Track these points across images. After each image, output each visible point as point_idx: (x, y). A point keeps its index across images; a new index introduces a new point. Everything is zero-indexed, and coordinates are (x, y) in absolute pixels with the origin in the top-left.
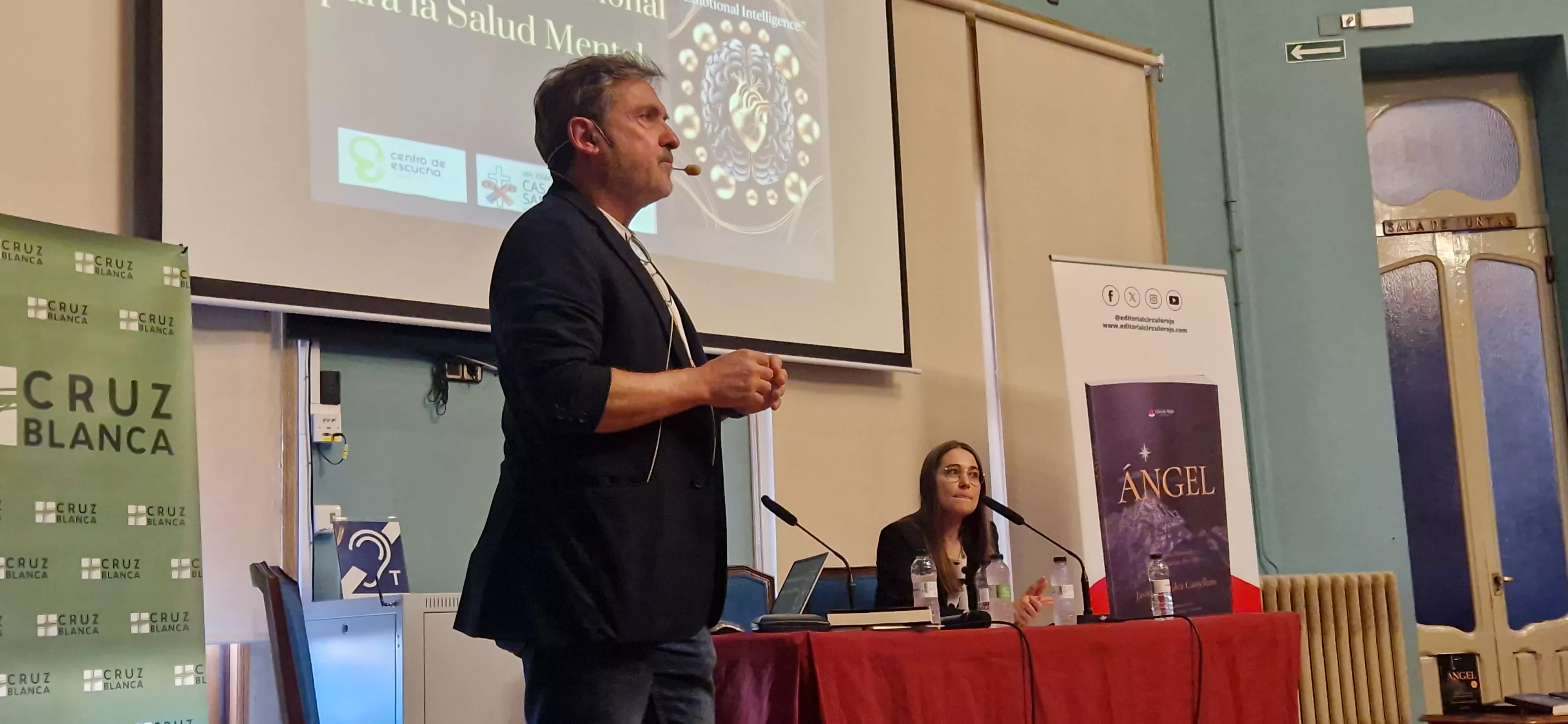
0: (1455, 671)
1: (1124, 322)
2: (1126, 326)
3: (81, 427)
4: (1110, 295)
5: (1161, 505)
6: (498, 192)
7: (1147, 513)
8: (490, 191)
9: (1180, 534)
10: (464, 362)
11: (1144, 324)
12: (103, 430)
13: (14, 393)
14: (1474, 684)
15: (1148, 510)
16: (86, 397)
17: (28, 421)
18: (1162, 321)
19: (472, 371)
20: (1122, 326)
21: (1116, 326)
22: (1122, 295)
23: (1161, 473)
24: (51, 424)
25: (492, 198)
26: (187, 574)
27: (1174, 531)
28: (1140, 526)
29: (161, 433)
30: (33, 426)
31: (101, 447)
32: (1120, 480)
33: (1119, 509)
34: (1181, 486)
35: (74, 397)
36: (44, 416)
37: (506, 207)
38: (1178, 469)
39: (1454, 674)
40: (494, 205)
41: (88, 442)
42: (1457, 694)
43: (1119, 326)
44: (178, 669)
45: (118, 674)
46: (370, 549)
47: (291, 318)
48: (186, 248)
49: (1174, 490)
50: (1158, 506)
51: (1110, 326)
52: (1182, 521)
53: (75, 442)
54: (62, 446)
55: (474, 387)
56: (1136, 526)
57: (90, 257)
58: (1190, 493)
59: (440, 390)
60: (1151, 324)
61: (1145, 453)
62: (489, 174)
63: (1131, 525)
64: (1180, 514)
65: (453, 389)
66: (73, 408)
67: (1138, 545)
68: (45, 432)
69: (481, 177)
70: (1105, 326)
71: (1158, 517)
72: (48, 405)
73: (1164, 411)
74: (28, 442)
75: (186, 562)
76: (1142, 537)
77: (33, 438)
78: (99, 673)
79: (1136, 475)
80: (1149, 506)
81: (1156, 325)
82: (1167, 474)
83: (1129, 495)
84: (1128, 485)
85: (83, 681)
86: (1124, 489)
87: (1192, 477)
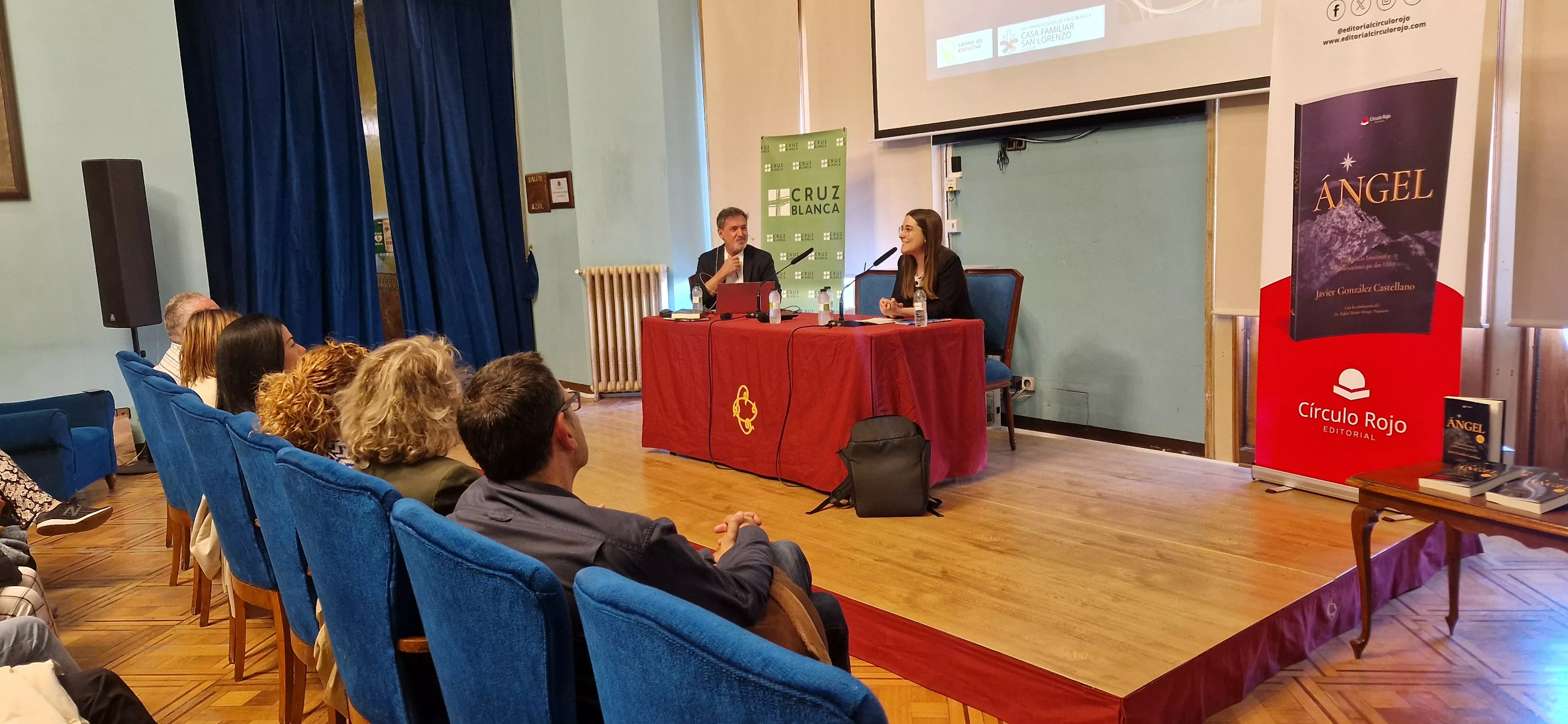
1: (1344, 35)
2: (1347, 39)
3: (809, 206)
4: (1336, 10)
5: (1360, 212)
6: (1009, 45)
7: (1339, 220)
8: (1005, 46)
9: (1376, 239)
11: (1372, 30)
12: (815, 206)
13: (789, 198)
14: (1480, 439)
15: (1342, 217)
16: (810, 195)
18: (1393, 21)
20: (1343, 39)
21: (1337, 41)
22: (1348, 8)
23: (1365, 181)
24: (800, 207)
25: (1005, 51)
26: (841, 258)
27: (1370, 237)
28: (1329, 232)
29: (835, 205)
31: (815, 213)
32: (1317, 191)
33: (1313, 217)
34: (1385, 192)
36: (798, 204)
37: (1012, 53)
38: (1386, 175)
40: (1007, 54)
41: (811, 211)
42: (1457, 444)
43: (1340, 40)
47: (933, 136)
50: (1356, 212)
51: (1331, 42)
52: (1381, 226)
56: (1326, 231)
57: (812, 142)
58: (1395, 198)
59: (1003, 159)
60: (1378, 28)
61: (1348, 162)
62: (1004, 37)
63: (1321, 231)
64: (1380, 219)
65: (1009, 154)
67: (1326, 249)
68: (798, 210)
69: (1000, 39)
70: (1325, 43)
71: (1354, 223)
72: (799, 200)
73: (1380, 118)
75: (841, 253)
76: (1331, 242)
77: (794, 212)
79: (1334, 183)
80: (1343, 213)
81: (1385, 27)
82: (1373, 180)
83: (1325, 205)
84: (1324, 194)
86: (1320, 198)
87: (1401, 182)
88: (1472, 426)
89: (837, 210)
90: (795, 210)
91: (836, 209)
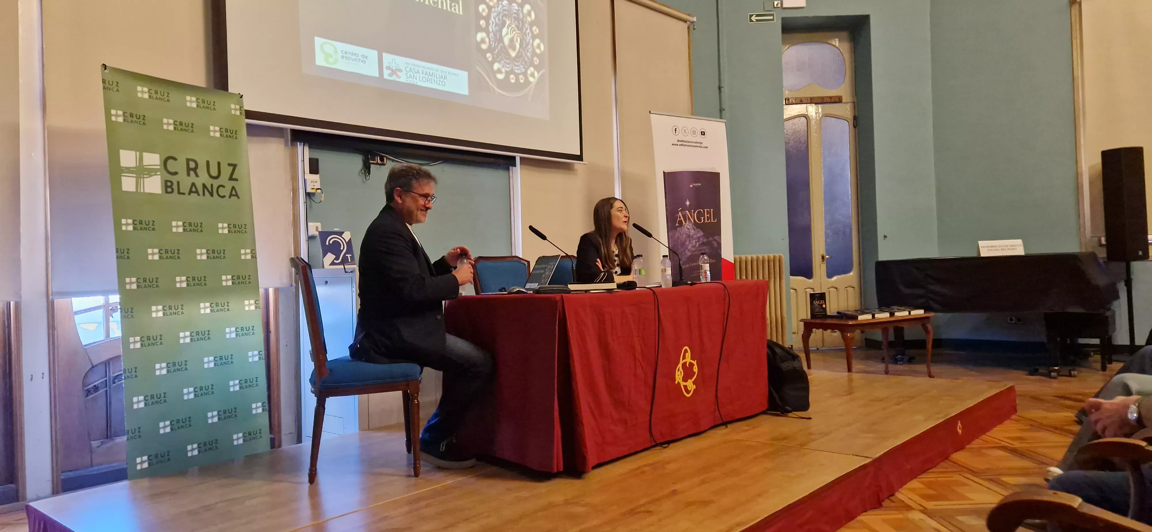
0: (816, 300)
1: (681, 143)
2: (682, 145)
3: (193, 184)
4: (675, 130)
5: (694, 227)
6: (393, 72)
7: (688, 230)
8: (390, 72)
9: (701, 240)
10: (378, 155)
11: (690, 144)
12: (204, 186)
13: (159, 167)
14: (824, 306)
15: (688, 229)
16: (195, 170)
17: (166, 181)
18: (698, 143)
19: (382, 159)
20: (680, 145)
21: (677, 145)
22: (681, 132)
23: (694, 212)
24: (178, 183)
25: (391, 75)
26: (249, 257)
27: (699, 238)
28: (684, 236)
29: (233, 188)
30: (169, 184)
31: (204, 195)
32: (677, 215)
33: (675, 228)
34: (702, 218)
35: (189, 169)
36: (174, 179)
37: (397, 80)
38: (702, 210)
39: (816, 301)
40: (391, 78)
41: (197, 192)
42: (817, 310)
43: (679, 145)
44: (246, 302)
45: (217, 305)
46: (337, 244)
47: (293, 131)
48: (242, 96)
49: (700, 220)
50: (692, 227)
51: (675, 145)
52: (702, 234)
53: (190, 192)
54: (184, 194)
55: (382, 166)
56: (683, 235)
57: (194, 99)
58: (706, 221)
59: (367, 168)
60: (693, 144)
61: (688, 203)
62: (389, 63)
63: (681, 235)
64: (702, 231)
65: (372, 167)
66: (189, 175)
67: (683, 244)
68: (175, 187)
69: (385, 64)
70: (673, 144)
71: (692, 232)
72: (176, 173)
73: (697, 184)
74: (167, 192)
75: (248, 251)
76: (685, 241)
77: (169, 190)
78: (208, 304)
79: (684, 213)
80: (689, 227)
81: (695, 144)
82: (697, 213)
83: (681, 223)
84: (680, 218)
85: (200, 308)
86: (678, 219)
87: (707, 214)
88: (821, 302)
89: (237, 195)
90: (171, 187)
91: (234, 193)
